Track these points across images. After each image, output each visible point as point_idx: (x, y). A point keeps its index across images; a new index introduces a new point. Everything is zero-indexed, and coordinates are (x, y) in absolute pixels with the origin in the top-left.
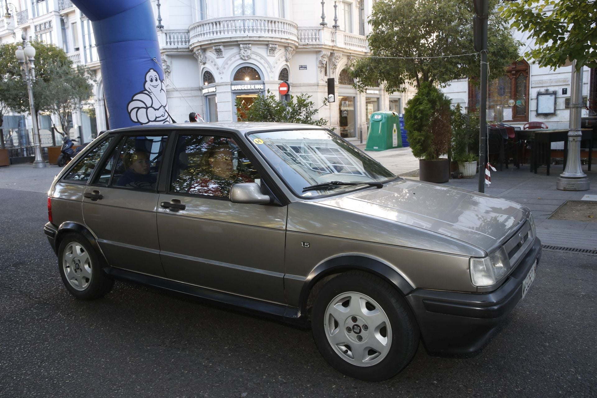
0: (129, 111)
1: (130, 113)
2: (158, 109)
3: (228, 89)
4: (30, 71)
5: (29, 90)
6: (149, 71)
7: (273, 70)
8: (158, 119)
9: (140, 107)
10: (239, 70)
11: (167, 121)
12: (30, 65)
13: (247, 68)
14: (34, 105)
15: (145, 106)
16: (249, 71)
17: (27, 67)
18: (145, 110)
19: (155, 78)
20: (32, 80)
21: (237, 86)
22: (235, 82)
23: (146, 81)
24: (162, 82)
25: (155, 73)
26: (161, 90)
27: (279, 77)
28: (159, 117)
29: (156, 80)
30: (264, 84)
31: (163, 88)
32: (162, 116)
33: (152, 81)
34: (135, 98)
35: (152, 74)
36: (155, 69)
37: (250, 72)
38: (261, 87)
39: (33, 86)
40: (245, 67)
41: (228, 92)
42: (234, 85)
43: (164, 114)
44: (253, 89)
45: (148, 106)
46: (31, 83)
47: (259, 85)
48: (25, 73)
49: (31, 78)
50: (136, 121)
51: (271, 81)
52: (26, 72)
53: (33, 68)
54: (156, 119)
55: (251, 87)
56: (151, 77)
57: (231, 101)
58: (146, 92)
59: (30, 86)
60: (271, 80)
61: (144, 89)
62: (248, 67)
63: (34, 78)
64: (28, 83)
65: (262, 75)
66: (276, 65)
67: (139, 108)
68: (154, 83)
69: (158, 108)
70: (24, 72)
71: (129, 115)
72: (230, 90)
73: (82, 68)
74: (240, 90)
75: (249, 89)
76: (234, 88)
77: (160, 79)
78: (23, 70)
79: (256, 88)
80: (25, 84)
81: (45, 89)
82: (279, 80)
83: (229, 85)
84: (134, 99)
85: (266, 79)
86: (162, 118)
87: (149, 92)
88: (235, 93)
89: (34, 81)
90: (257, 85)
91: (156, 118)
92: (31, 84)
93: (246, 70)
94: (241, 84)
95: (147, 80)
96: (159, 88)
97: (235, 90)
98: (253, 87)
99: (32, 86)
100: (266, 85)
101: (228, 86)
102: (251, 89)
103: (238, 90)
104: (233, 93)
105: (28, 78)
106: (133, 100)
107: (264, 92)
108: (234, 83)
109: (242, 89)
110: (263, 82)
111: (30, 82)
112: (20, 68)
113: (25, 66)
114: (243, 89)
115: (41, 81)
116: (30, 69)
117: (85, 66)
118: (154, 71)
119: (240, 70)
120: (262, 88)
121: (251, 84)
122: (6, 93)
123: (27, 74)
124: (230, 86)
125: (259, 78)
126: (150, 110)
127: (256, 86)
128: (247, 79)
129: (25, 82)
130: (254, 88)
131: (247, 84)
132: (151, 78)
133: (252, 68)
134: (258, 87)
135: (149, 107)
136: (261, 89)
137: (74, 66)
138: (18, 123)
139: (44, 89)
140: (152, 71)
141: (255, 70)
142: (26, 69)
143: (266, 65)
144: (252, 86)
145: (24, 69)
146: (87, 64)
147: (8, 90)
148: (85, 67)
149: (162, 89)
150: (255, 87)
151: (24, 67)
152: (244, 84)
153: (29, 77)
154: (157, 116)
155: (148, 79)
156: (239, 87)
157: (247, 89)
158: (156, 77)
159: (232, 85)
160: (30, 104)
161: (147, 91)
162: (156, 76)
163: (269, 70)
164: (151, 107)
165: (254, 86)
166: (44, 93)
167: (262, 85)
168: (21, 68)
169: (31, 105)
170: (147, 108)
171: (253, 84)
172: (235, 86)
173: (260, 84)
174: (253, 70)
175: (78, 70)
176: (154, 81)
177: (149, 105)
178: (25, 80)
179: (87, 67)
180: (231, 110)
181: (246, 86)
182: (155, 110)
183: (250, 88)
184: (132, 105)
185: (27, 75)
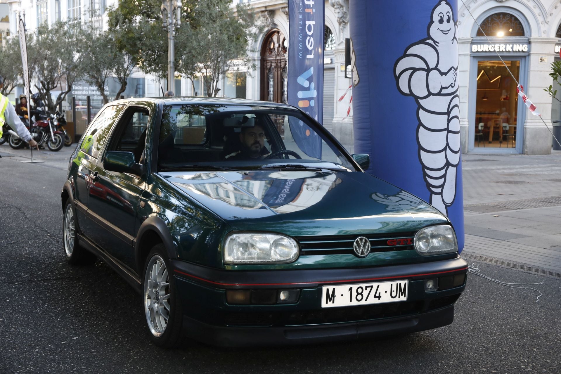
0: (397, 75)
1: (397, 78)
2: (446, 74)
3: (466, 49)
4: (174, 11)
5: (171, 39)
6: (439, 4)
7: (549, 19)
8: (444, 92)
9: (417, 67)
10: (488, 18)
11: (457, 96)
12: (175, 2)
13: (501, 16)
14: (173, 63)
15: (425, 67)
16: (505, 20)
17: (171, 5)
18: (425, 73)
19: (447, 18)
20: (176, 25)
21: (482, 45)
22: (479, 38)
23: (432, 22)
24: (455, 24)
25: (448, 8)
26: (453, 40)
27: (558, 31)
28: (447, 88)
29: (448, 21)
30: (529, 43)
31: (456, 36)
32: (451, 85)
33: (441, 21)
34: (410, 51)
35: (443, 8)
36: (448, 1)
37: (507, 23)
38: (524, 48)
39: (176, 34)
40: (498, 14)
41: (465, 55)
42: (477, 43)
43: (454, 83)
44: (509, 51)
45: (431, 67)
46: (174, 29)
47: (521, 45)
48: (167, 15)
49: (174, 21)
50: (407, 92)
51: (543, 39)
52: (169, 12)
53: (179, 7)
54: (441, 90)
55: (506, 48)
56: (441, 15)
57: (469, 70)
58: (430, 41)
59: (172, 33)
60: (544, 36)
61: (427, 37)
62: (505, 14)
63: (179, 22)
64: (170, 29)
65: (527, 27)
66: (554, 11)
67: (415, 70)
68: (445, 26)
69: (446, 71)
70: (166, 12)
71: (395, 82)
72: (469, 53)
73: (245, 8)
74: (486, 52)
75: (502, 51)
76: (475, 48)
77: (453, 19)
78: (165, 9)
79: (514, 50)
80: (165, 30)
81: (192, 38)
82: (556, 37)
83: (467, 43)
84: (407, 53)
85: (534, 35)
86: (450, 90)
87: (435, 42)
88: (475, 56)
89: (179, 26)
90: (518, 45)
91: (442, 88)
92: (173, 31)
93: (500, 18)
94: (488, 43)
95: (434, 20)
96: (451, 35)
97: (478, 52)
98: (509, 48)
99: (174, 33)
100: (533, 45)
101: (466, 45)
102: (506, 51)
103: (483, 51)
104: (474, 57)
105: (170, 21)
106: (405, 55)
107: (527, 58)
108: (477, 40)
109: (490, 51)
110: (529, 39)
111: (172, 27)
112: (160, 7)
113: (169, 4)
114: (492, 50)
115: (187, 26)
116: (175, 9)
117: (249, 5)
118: (447, 3)
119: (490, 19)
120: (526, 50)
121: (506, 43)
122: (138, 42)
123: (169, 15)
124: (469, 45)
125: (522, 33)
126: (434, 74)
127: (515, 46)
128: (500, 34)
129: (165, 27)
130: (511, 50)
131: (500, 43)
132: (441, 17)
133: (512, 16)
134: (518, 47)
135: (433, 69)
136: (522, 51)
137: (233, 6)
138: (135, 88)
139: (190, 39)
140: (443, 3)
141: (516, 19)
142: (168, 9)
143: (537, 11)
144: (508, 45)
145: (167, 9)
146: (251, 3)
147: (140, 39)
148: (248, 8)
149: (455, 38)
150: (512, 48)
151: (167, 5)
152: (495, 43)
153: (172, 20)
154: (444, 86)
155: (436, 18)
156: (485, 48)
157: (500, 52)
158: (448, 16)
159: (472, 43)
160: (169, 60)
161: (432, 39)
162: (448, 14)
163: (540, 19)
164: (436, 68)
165: (511, 46)
166: (190, 44)
167: (526, 45)
168: (162, 7)
169: (170, 62)
170: (428, 70)
171: (509, 43)
172: (479, 46)
173: (523, 43)
174: (513, 18)
175: (238, 11)
176: (445, 22)
177: (432, 65)
178: (165, 24)
179: (250, 7)
180: (468, 85)
181: (497, 46)
182: (442, 74)
183: (504, 50)
184: (404, 64)
185: (169, 17)
